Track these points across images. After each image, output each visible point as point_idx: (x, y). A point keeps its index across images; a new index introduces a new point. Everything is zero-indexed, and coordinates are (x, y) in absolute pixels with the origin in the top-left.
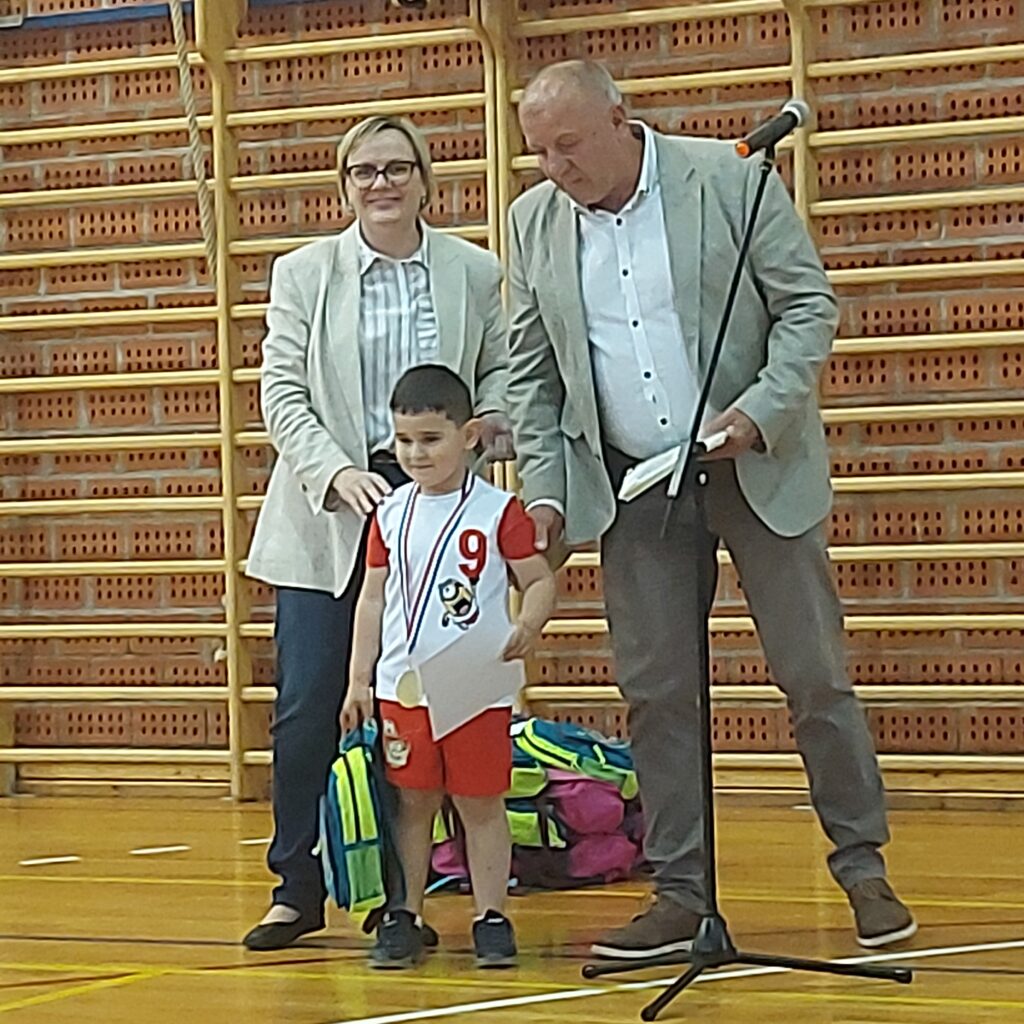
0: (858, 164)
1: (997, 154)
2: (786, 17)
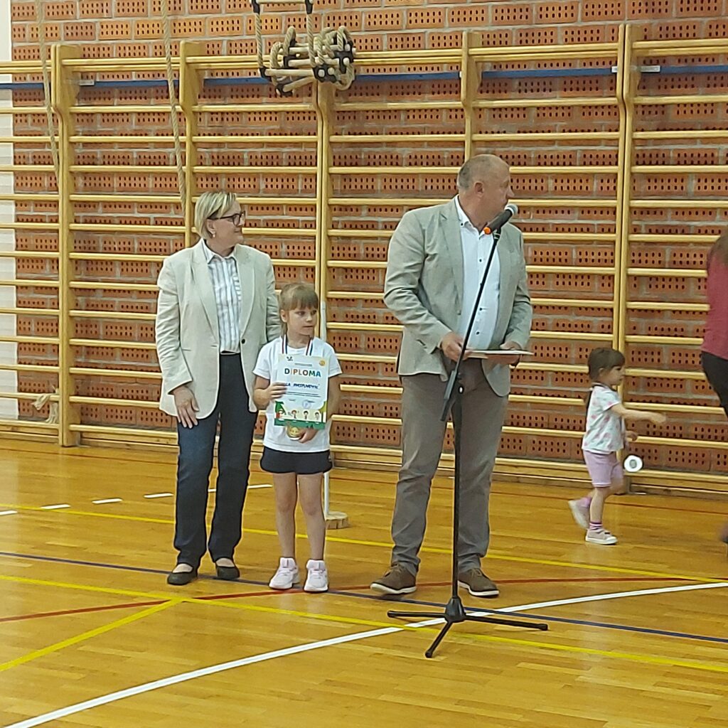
1: (559, 181)
2: (462, 110)
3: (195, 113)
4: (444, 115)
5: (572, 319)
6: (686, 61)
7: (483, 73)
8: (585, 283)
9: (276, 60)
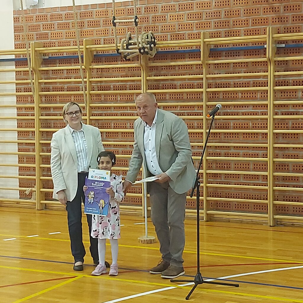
0: (215, 94)
1: (243, 94)
2: (202, 65)
3: (90, 69)
4: (194, 67)
5: (251, 152)
6: (296, 42)
7: (211, 49)
8: (256, 137)
9: (123, 46)
